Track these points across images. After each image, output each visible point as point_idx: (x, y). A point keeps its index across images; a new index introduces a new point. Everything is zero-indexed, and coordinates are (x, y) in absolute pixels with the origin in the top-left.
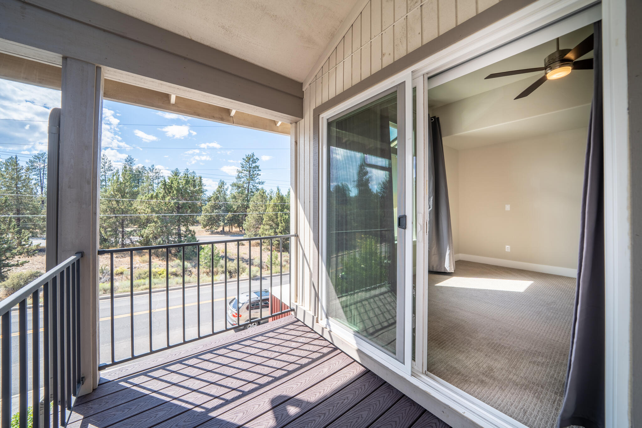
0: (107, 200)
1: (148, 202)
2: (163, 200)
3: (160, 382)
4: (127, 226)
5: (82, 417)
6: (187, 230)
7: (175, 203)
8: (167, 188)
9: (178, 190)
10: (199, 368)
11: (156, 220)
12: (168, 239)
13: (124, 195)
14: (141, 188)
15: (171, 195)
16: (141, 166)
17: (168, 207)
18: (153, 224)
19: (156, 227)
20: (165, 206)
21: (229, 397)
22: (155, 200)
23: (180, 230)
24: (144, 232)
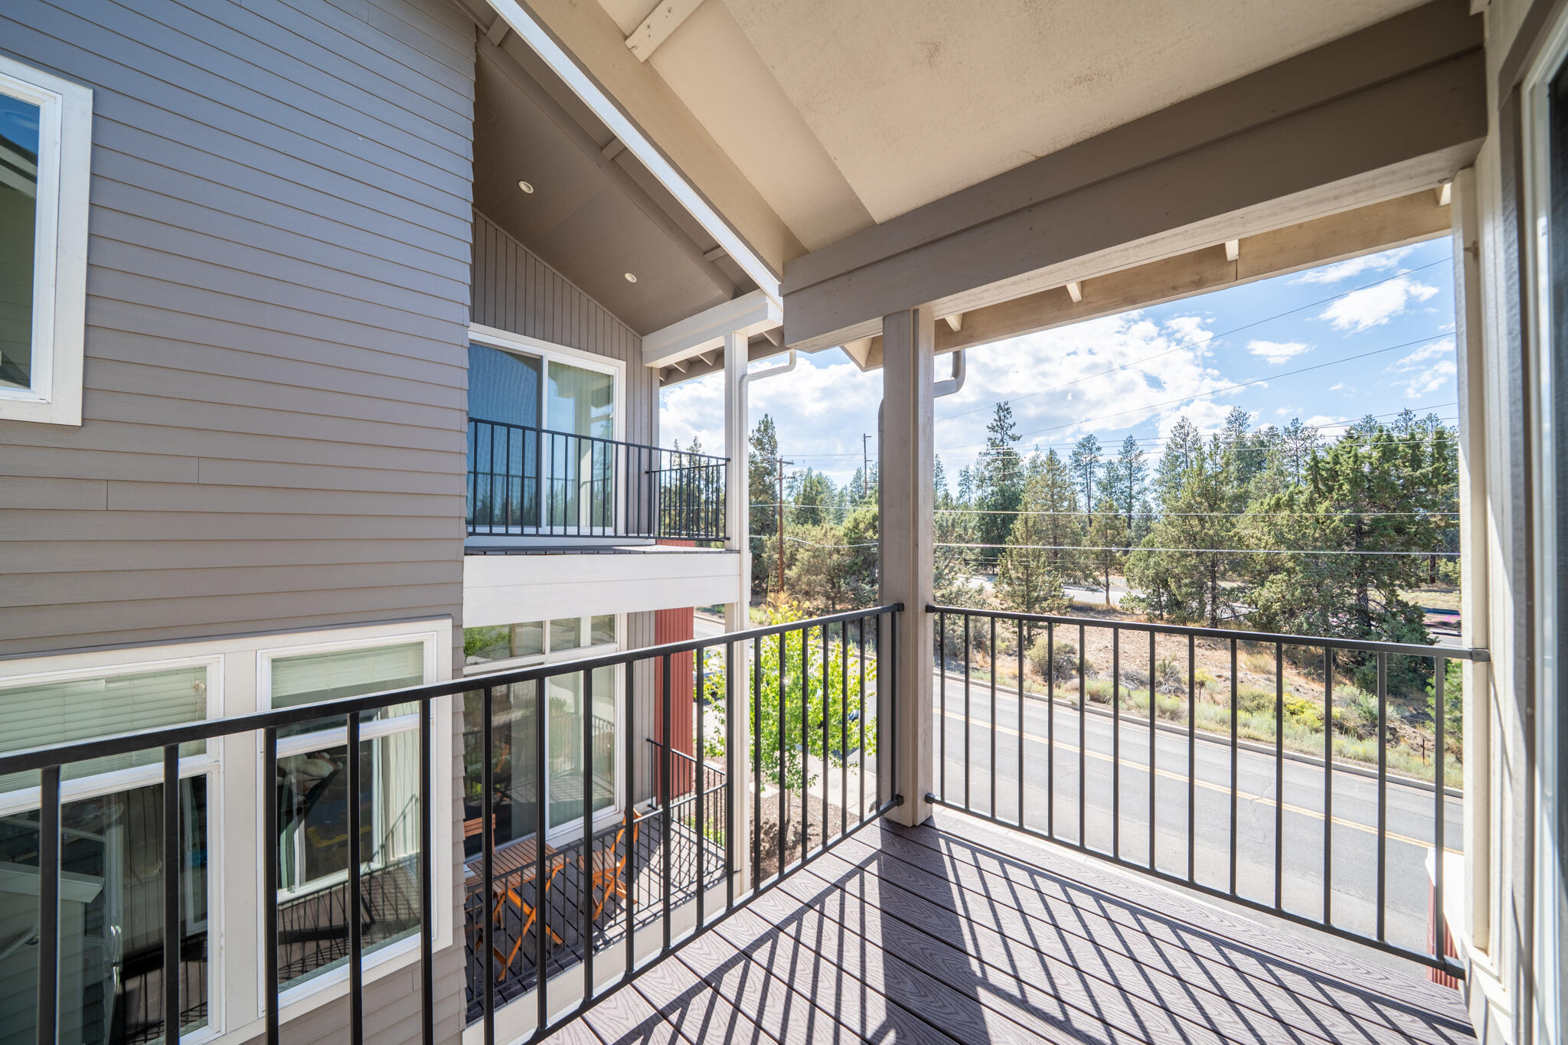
0: (1181, 516)
1: (1267, 519)
2: (1308, 511)
3: (977, 878)
4: (1223, 577)
5: (879, 847)
6: (1389, 603)
7: (1346, 520)
8: (1324, 476)
9: (1356, 481)
10: (1047, 907)
11: (1291, 564)
12: (1326, 622)
13: (1215, 503)
14: (1256, 483)
15: (1335, 497)
16: (1264, 428)
17: (1324, 530)
18: (1283, 576)
19: (1289, 584)
20: (1315, 529)
21: (1036, 999)
22: (1286, 513)
23: (1366, 600)
24: (1260, 595)
